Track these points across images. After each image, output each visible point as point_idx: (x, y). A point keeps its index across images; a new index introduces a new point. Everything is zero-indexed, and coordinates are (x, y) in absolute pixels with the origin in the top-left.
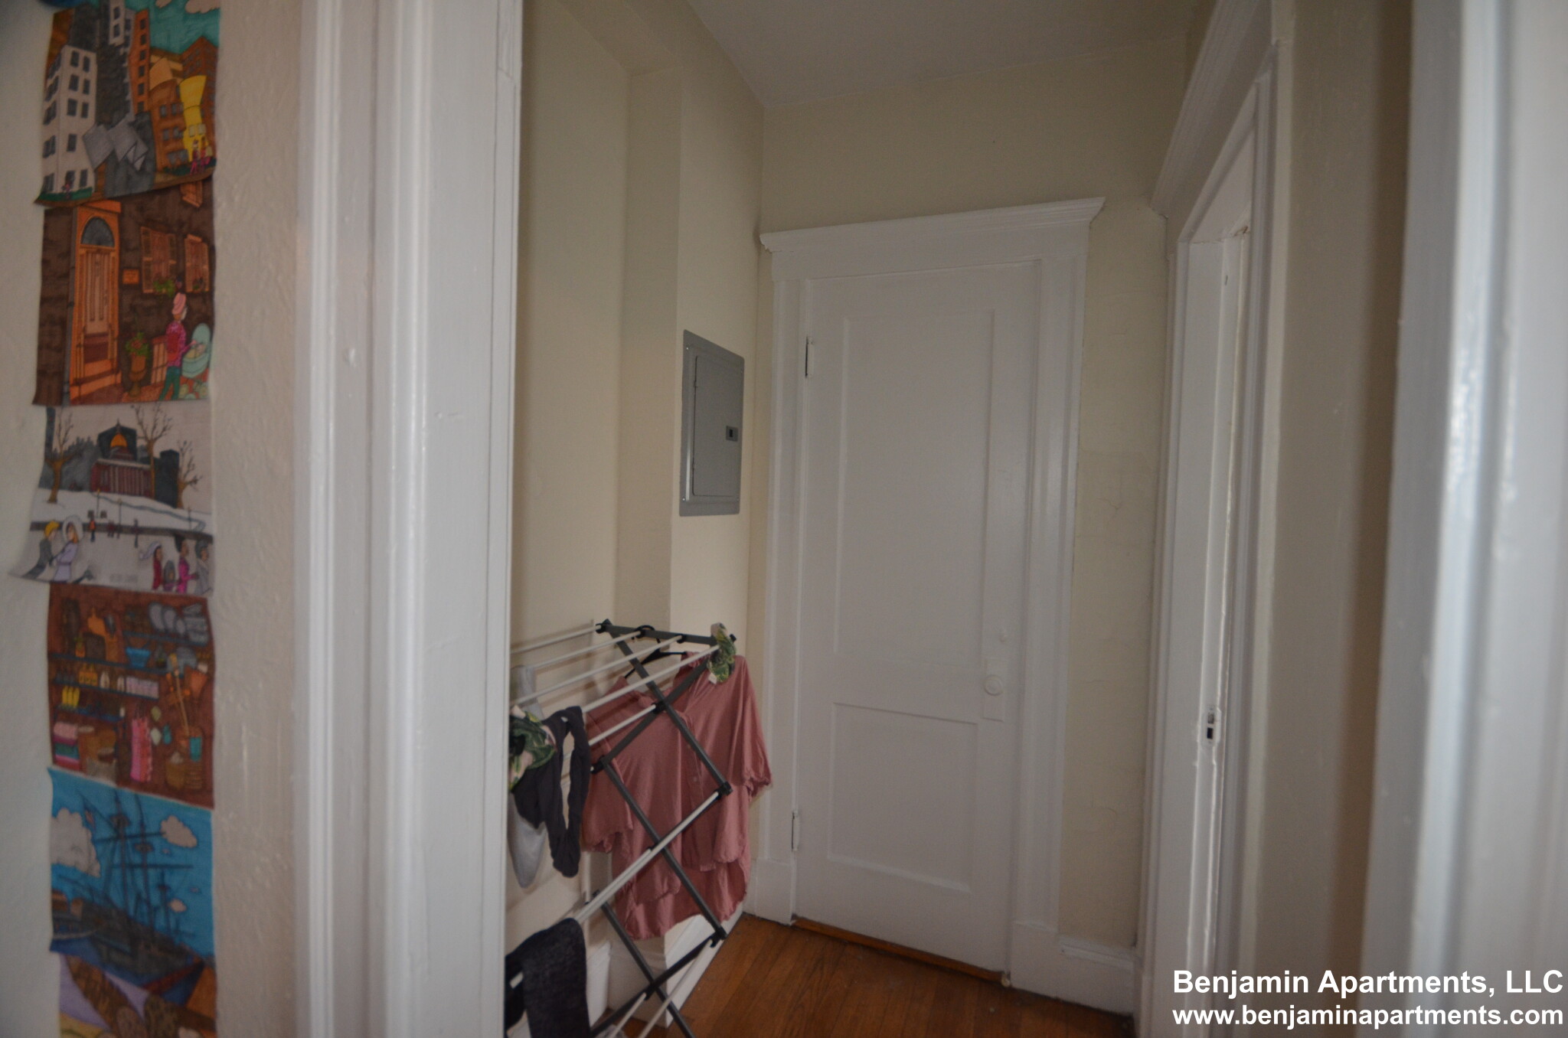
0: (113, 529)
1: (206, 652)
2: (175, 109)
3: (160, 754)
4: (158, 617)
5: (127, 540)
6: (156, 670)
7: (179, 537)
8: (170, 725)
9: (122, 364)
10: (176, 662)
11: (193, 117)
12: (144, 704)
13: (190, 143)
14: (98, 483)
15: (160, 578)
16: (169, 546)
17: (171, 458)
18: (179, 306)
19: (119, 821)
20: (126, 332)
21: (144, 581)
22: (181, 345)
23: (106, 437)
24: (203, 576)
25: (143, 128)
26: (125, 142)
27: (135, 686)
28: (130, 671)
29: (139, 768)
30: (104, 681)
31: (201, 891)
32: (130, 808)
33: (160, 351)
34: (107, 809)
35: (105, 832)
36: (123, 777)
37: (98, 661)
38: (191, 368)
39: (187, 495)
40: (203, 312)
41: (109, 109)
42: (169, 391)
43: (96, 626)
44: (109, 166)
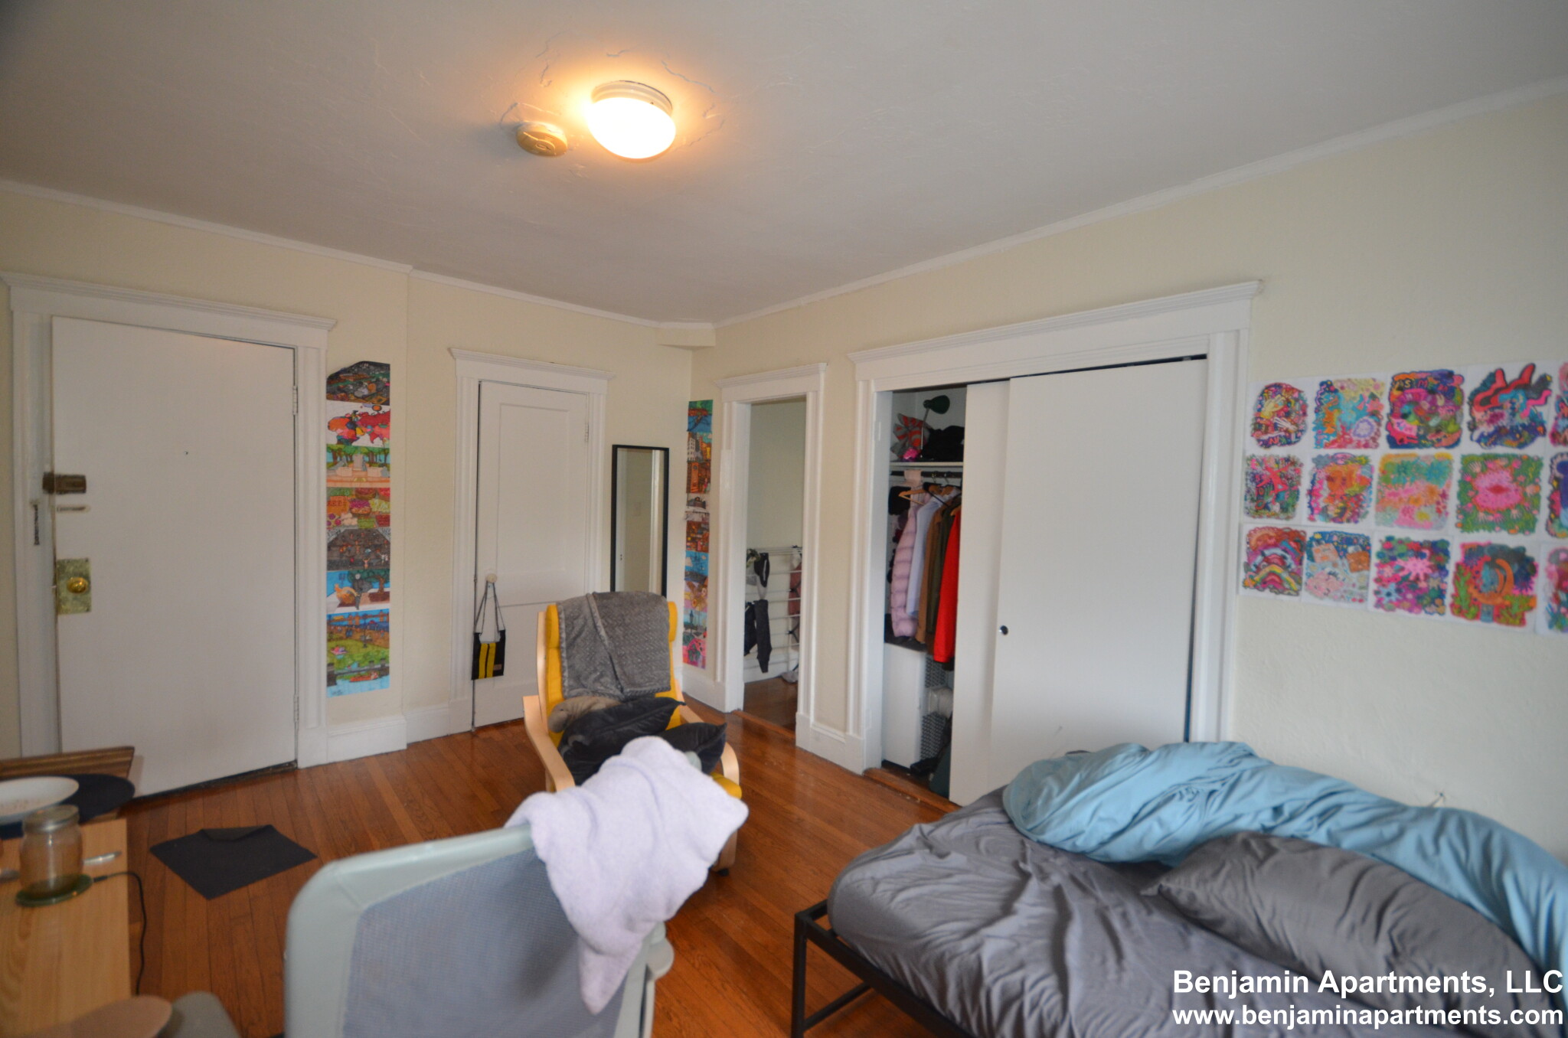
0: (696, 512)
1: (708, 530)
2: (706, 451)
3: (702, 546)
4: (703, 526)
5: (698, 514)
6: (701, 533)
7: (705, 514)
8: (703, 542)
9: (699, 488)
10: (705, 532)
11: (708, 453)
12: (700, 539)
13: (708, 457)
14: (694, 505)
15: (703, 519)
16: (704, 516)
17: (704, 503)
18: (706, 480)
19: (696, 557)
20: (699, 483)
21: (700, 520)
22: (706, 486)
23: (696, 499)
24: (708, 519)
25: (702, 453)
26: (700, 456)
27: (699, 536)
28: (698, 533)
29: (699, 549)
30: (694, 536)
31: (707, 566)
32: (697, 555)
33: (704, 487)
34: (694, 555)
35: (693, 559)
36: (697, 550)
37: (694, 532)
38: (708, 489)
39: (707, 507)
40: (709, 481)
41: (697, 449)
42: (705, 492)
43: (694, 527)
44: (697, 458)
